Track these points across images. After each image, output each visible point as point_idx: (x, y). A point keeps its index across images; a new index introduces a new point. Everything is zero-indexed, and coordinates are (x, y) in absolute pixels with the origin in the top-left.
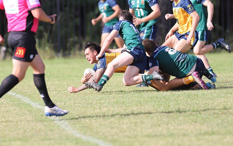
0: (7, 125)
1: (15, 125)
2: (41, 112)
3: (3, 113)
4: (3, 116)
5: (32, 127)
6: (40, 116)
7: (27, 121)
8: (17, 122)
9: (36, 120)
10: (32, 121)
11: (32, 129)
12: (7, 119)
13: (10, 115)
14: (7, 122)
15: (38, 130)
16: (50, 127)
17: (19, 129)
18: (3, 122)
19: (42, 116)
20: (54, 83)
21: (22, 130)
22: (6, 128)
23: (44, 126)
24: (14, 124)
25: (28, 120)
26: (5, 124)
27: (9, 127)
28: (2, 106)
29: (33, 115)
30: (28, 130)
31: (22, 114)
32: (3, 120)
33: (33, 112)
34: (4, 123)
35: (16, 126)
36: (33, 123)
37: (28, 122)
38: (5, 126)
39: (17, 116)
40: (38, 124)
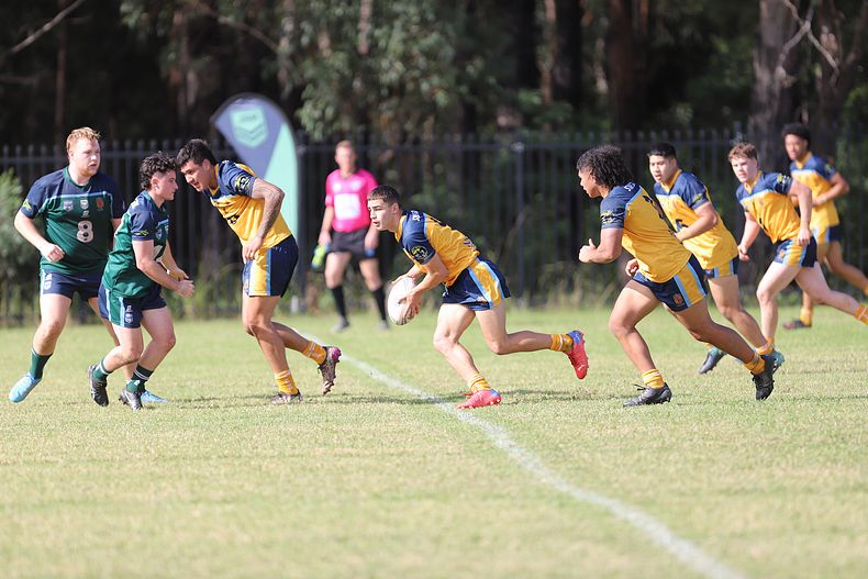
0: (403, 462)
1: (420, 463)
5: (459, 468)
7: (448, 454)
8: (424, 457)
9: (469, 453)
10: (459, 454)
11: (460, 473)
12: (402, 449)
13: (410, 440)
14: (401, 454)
15: (471, 475)
16: (500, 467)
17: (429, 471)
18: (392, 455)
19: (483, 442)
21: (436, 474)
22: (399, 469)
23: (487, 466)
24: (418, 460)
25: (450, 451)
26: (398, 461)
27: (408, 468)
29: (461, 441)
30: (449, 475)
31: (437, 439)
33: (461, 433)
34: (394, 457)
35: (422, 466)
36: (461, 459)
37: (449, 457)
38: (398, 465)
39: (425, 442)
40: (472, 461)
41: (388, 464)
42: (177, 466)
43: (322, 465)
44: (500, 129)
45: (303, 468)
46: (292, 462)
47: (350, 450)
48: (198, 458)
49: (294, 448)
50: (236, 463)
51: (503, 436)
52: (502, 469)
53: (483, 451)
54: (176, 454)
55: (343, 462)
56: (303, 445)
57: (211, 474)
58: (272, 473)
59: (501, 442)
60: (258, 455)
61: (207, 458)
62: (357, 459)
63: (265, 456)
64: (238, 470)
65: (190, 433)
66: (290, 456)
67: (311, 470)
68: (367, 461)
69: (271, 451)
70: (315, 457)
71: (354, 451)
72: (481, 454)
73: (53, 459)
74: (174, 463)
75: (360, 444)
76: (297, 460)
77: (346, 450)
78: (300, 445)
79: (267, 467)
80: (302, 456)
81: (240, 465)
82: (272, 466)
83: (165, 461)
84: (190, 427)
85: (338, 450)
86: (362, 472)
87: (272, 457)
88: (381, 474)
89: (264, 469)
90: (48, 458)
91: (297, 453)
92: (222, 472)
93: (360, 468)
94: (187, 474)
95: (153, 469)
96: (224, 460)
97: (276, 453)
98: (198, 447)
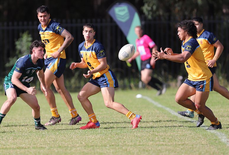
0: (184, 148)
1: (191, 148)
2: (215, 136)
3: (179, 137)
4: (179, 140)
5: (206, 150)
6: (214, 140)
7: (202, 144)
8: (192, 145)
9: (211, 144)
10: (207, 144)
11: (207, 152)
12: (183, 143)
13: (187, 139)
14: (183, 145)
15: (212, 153)
16: (223, 150)
17: (194, 151)
18: (180, 145)
19: (216, 140)
20: (226, 110)
21: (197, 153)
22: (182, 151)
23: (218, 149)
24: (190, 147)
25: (203, 143)
26: (182, 147)
27: (186, 150)
28: (179, 130)
29: (208, 139)
30: (203, 153)
31: (198, 138)
32: (179, 144)
33: (207, 136)
34: (180, 146)
35: (192, 149)
36: (207, 146)
37: (203, 146)
38: (182, 149)
39: (193, 140)
40: (212, 147)
41: (178, 149)
42: (93, 149)
43: (152, 149)
44: (223, 14)
45: (144, 150)
46: (139, 148)
47: (162, 143)
48: (102, 146)
49: (140, 142)
50: (117, 148)
51: (225, 137)
52: (224, 151)
53: (216, 143)
54: (93, 144)
55: (160, 148)
56: (144, 141)
57: (107, 152)
58: (131, 152)
59: (224, 140)
60: (126, 145)
61: (105, 146)
62: (166, 146)
63: (128, 145)
64: (118, 150)
65: (98, 136)
66: (138, 145)
67: (147, 151)
68: (169, 147)
69: (131, 143)
70: (148, 145)
71: (164, 143)
72: (216, 145)
73: (44, 146)
74: (92, 148)
75: (167, 140)
76: (142, 147)
77: (161, 143)
78: (142, 141)
79: (129, 149)
80: (143, 145)
81: (118, 149)
82: (131, 149)
83: (88, 147)
84: (98, 133)
85: (158, 143)
86: (167, 152)
87: (131, 146)
88: (175, 152)
89: (128, 150)
90: (42, 146)
91: (141, 144)
92: (111, 151)
93: (166, 150)
94: (97, 152)
95: (84, 150)
96: (112, 147)
97: (133, 144)
98: (102, 142)
